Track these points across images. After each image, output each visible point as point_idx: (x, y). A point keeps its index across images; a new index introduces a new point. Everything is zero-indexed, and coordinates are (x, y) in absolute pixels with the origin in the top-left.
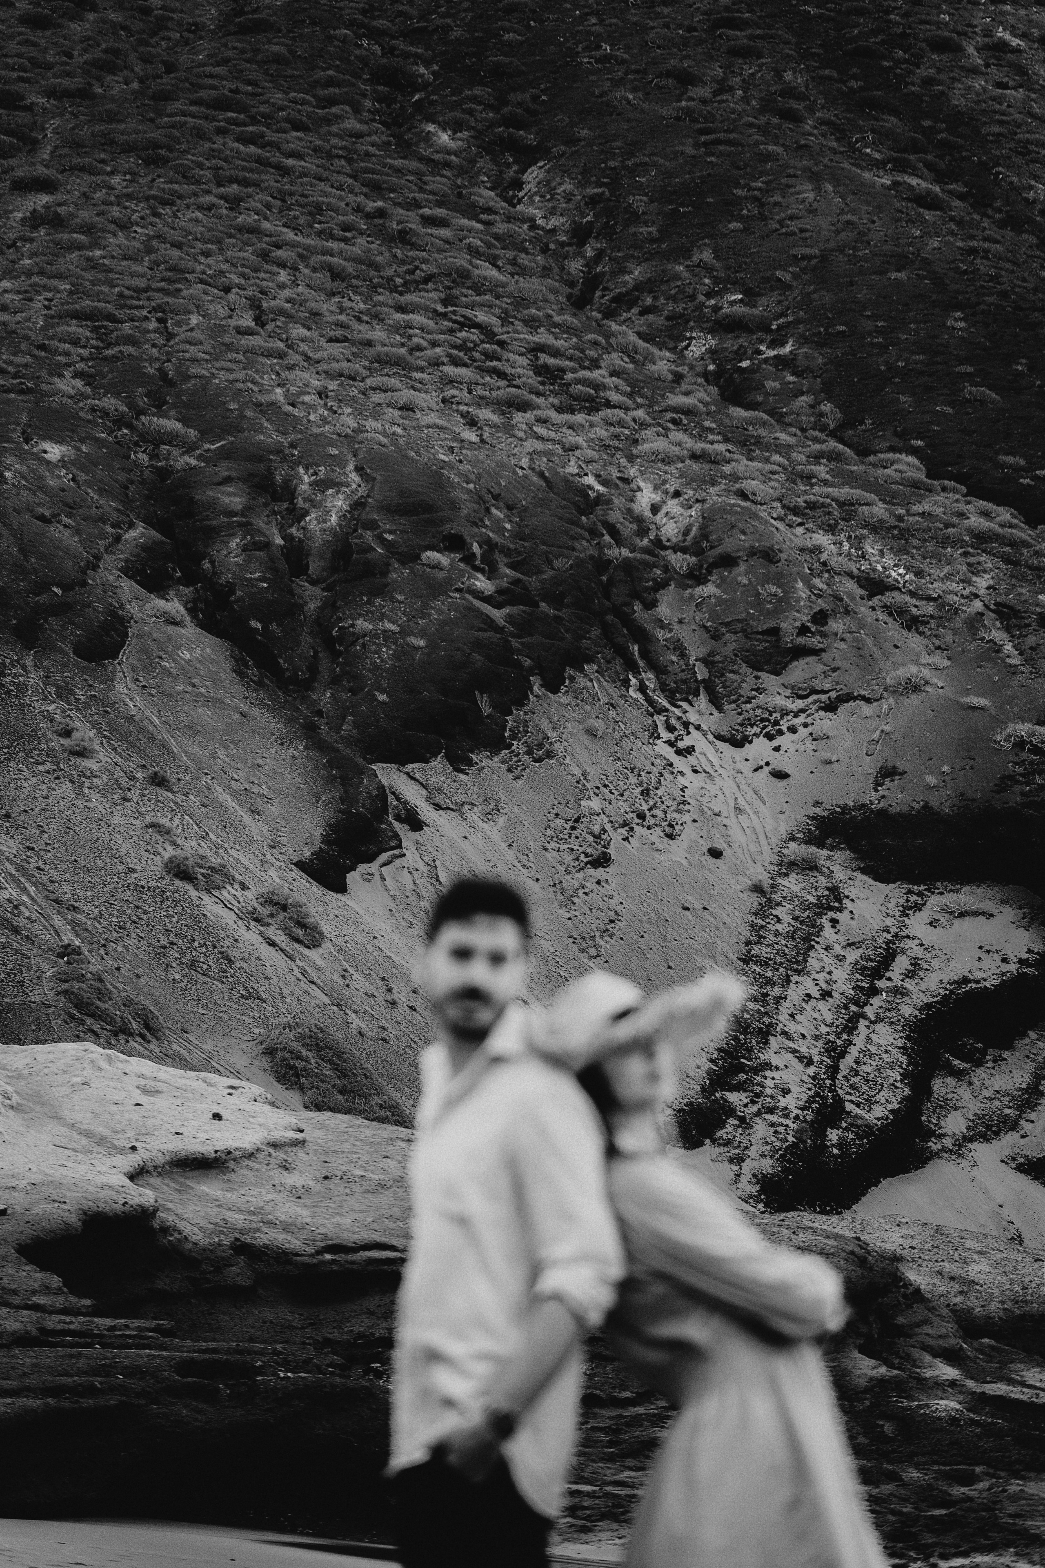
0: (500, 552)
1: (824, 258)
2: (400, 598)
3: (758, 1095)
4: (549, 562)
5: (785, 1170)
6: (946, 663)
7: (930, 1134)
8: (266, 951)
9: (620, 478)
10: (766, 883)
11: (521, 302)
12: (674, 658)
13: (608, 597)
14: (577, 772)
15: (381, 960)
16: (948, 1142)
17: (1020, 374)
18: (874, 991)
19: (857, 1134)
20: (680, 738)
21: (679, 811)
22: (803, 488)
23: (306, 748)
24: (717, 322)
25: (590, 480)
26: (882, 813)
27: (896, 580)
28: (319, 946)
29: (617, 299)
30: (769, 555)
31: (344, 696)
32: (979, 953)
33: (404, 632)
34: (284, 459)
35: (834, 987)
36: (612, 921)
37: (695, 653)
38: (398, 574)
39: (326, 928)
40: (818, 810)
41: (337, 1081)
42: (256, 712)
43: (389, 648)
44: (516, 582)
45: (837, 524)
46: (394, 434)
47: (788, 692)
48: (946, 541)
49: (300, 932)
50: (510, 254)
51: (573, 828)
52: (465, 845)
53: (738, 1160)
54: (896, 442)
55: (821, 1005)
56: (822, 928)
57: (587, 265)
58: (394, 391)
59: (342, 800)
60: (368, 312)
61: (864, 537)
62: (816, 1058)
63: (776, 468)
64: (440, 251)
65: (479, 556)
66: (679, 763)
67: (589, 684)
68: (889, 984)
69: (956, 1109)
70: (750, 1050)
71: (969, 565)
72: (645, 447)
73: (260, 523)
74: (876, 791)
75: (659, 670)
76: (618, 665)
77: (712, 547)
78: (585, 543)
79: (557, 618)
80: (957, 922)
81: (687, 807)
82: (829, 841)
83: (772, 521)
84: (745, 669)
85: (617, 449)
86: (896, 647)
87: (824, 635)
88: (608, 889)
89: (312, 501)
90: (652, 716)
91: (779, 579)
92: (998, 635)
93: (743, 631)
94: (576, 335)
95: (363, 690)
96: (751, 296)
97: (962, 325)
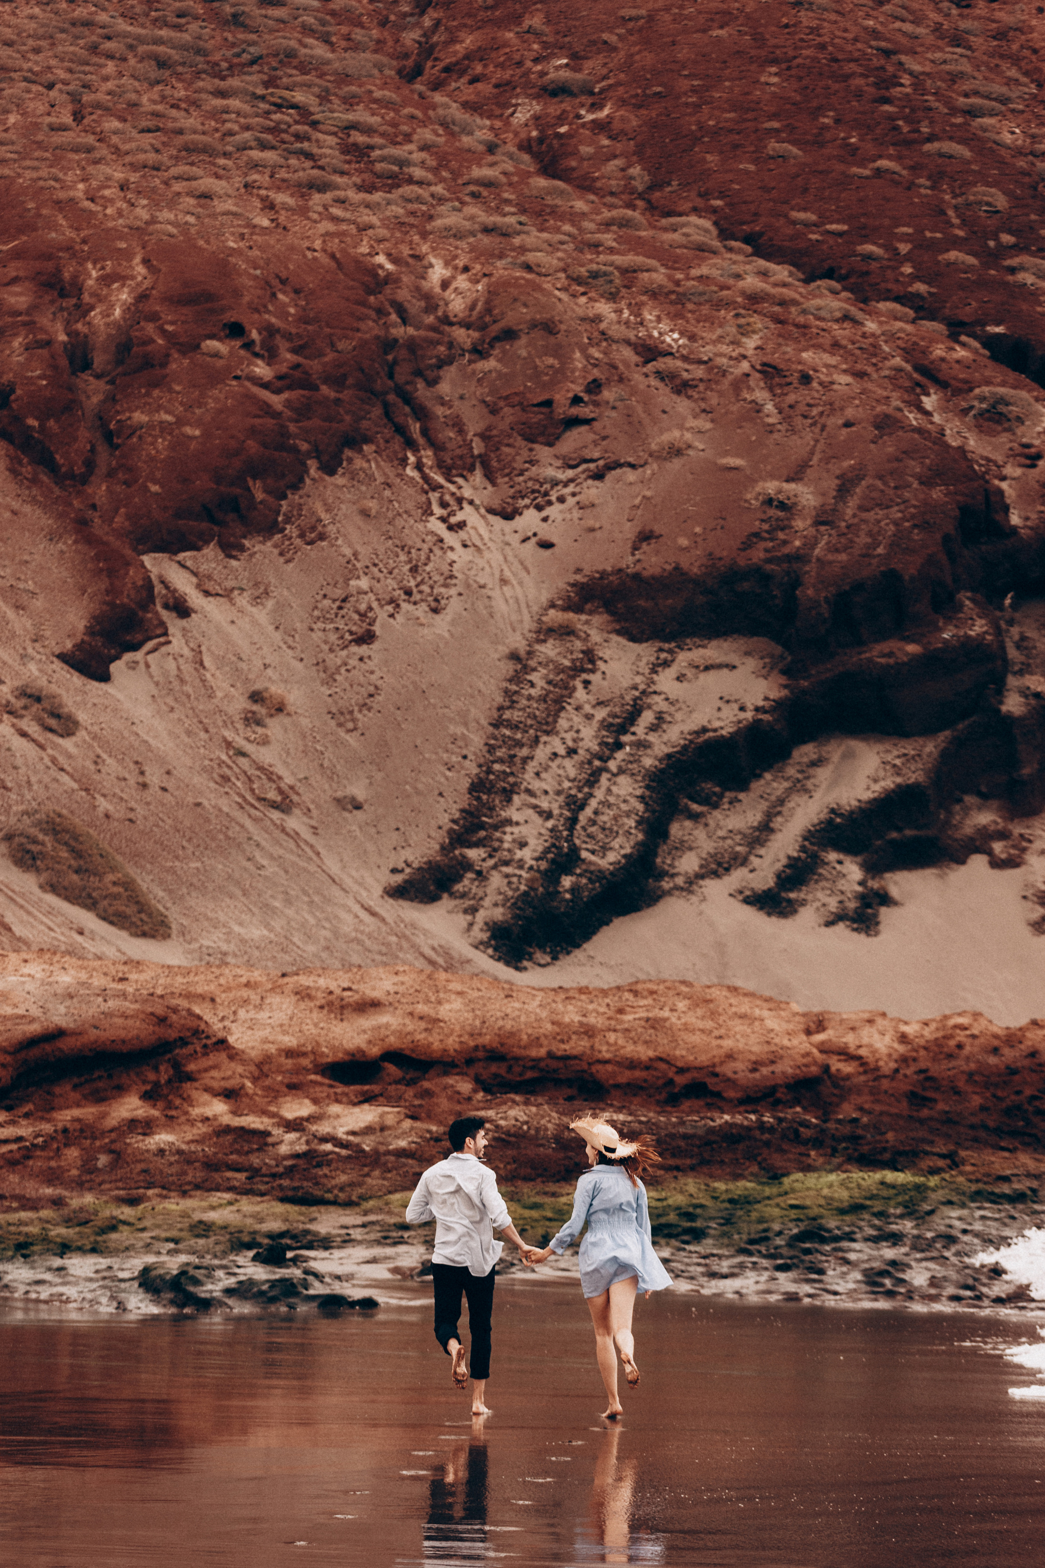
0: (283, 337)
1: (651, 18)
2: (178, 388)
3: (495, 850)
4: (333, 345)
5: (516, 917)
6: (709, 425)
7: (662, 874)
8: (18, 743)
9: (412, 256)
10: (522, 650)
11: (344, 78)
12: (452, 435)
13: (391, 376)
14: (348, 552)
15: (136, 744)
16: (680, 881)
17: (825, 128)
18: (619, 746)
19: (590, 879)
20: (452, 513)
21: (446, 586)
22: (589, 257)
23: (75, 542)
24: (544, 89)
25: (381, 259)
26: (636, 576)
27: (670, 346)
28: (73, 734)
29: (447, 69)
30: (549, 328)
31: (118, 488)
32: (720, 704)
33: (180, 422)
34: (74, 255)
35: (581, 744)
36: (371, 696)
37: (473, 428)
38: (178, 364)
39: (82, 716)
40: (578, 577)
41: (72, 862)
42: (27, 509)
43: (164, 439)
44: (297, 366)
45: (618, 291)
46: (186, 223)
47: (559, 463)
48: (719, 304)
49: (53, 722)
50: (344, 29)
51: (340, 608)
52: (231, 629)
53: (472, 911)
54: (700, 202)
55: (568, 763)
56: (574, 689)
57: (424, 35)
58: (196, 179)
59: (107, 592)
60: (187, 99)
61: (642, 304)
62: (556, 812)
63: (566, 238)
64: (272, 31)
65: (258, 342)
66: (450, 538)
67: (365, 465)
68: (633, 738)
69: (691, 849)
70: (492, 809)
71: (739, 326)
72: (439, 223)
73: (44, 320)
74: (633, 555)
75: (437, 447)
76: (397, 443)
77: (495, 322)
78: (371, 323)
79: (337, 401)
80: (702, 676)
81: (454, 581)
82: (588, 606)
83: (557, 293)
84: (520, 442)
85: (412, 226)
86: (664, 412)
87: (596, 404)
88: (370, 665)
89: (98, 295)
90: (427, 493)
91: (557, 351)
92: (761, 395)
93: (520, 404)
94: (394, 110)
95: (136, 481)
96: (576, 59)
97: (775, 80)
